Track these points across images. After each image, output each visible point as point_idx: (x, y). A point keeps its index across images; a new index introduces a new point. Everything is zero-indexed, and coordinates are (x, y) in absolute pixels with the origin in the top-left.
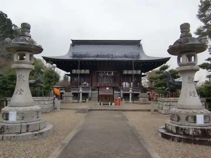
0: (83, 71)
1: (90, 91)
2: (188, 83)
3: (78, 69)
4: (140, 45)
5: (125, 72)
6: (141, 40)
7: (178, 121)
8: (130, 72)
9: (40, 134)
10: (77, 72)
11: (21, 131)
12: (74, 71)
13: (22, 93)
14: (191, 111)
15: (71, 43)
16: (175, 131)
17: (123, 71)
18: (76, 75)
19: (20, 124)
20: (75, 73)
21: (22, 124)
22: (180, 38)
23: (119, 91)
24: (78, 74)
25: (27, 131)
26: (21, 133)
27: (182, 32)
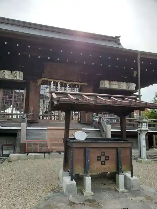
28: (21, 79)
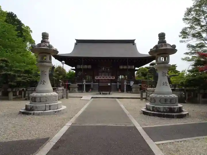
0: (86, 67)
1: (92, 83)
2: (162, 76)
3: (82, 64)
4: (134, 44)
5: (121, 67)
6: (135, 40)
7: (154, 103)
8: (125, 67)
9: (59, 111)
10: (81, 67)
11: (45, 109)
12: (79, 67)
13: (45, 83)
14: (163, 96)
15: (76, 42)
16: (151, 109)
17: (120, 66)
18: (80, 70)
19: (45, 105)
20: (79, 68)
21: (46, 104)
22: (158, 43)
23: (116, 82)
24: (82, 69)
25: (50, 110)
26: (45, 110)
27: (159, 39)
28: (91, 67)
